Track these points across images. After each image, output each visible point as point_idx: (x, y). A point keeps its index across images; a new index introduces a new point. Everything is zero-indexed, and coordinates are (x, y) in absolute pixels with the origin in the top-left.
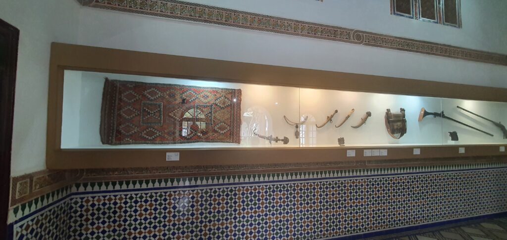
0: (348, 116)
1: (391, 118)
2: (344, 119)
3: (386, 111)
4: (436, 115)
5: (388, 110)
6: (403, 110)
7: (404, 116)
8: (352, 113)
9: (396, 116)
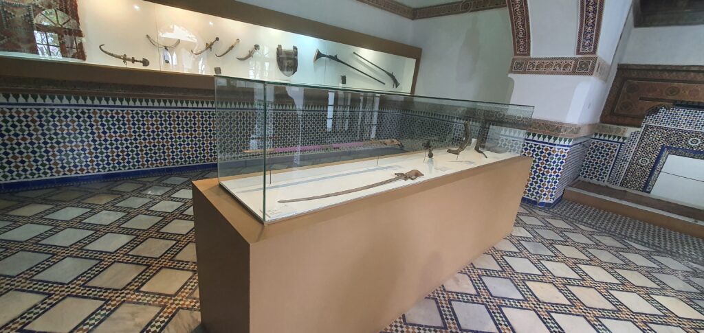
0: (232, 47)
1: (281, 54)
2: (228, 49)
3: (277, 47)
4: (330, 57)
5: (280, 46)
6: (295, 48)
7: (296, 54)
8: (235, 44)
9: (287, 53)
